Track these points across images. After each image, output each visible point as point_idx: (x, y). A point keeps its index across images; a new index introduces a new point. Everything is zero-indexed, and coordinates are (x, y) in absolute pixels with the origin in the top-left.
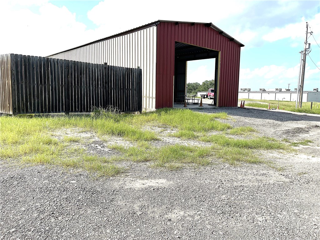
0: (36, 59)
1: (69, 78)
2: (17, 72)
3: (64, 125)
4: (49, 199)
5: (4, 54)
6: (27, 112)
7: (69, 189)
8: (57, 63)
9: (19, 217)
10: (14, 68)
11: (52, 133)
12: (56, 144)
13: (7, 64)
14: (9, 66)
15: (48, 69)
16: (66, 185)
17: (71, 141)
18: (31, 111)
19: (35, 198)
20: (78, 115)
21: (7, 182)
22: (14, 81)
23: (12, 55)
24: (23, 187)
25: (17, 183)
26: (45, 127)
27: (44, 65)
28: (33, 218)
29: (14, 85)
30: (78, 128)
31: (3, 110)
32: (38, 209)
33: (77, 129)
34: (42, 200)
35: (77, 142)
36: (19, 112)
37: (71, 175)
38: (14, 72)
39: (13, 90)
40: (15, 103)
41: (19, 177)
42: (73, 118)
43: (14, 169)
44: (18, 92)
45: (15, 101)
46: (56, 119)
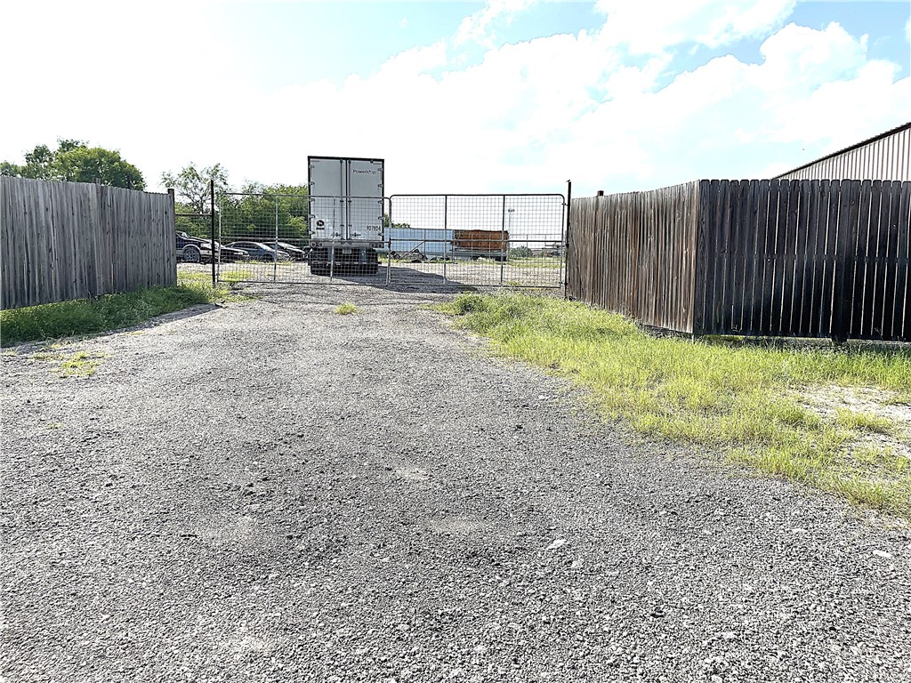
0: (762, 188)
1: (854, 235)
2: (712, 224)
3: (833, 377)
4: (817, 585)
5: (684, 183)
6: (727, 330)
7: (871, 573)
8: (822, 192)
9: (740, 607)
10: (706, 218)
11: (798, 395)
12: (814, 427)
13: (690, 208)
14: (694, 211)
15: (793, 212)
16: (861, 557)
17: (860, 426)
18: (738, 329)
19: (776, 568)
20: (879, 349)
21: (699, 504)
22: (704, 248)
23: (703, 182)
24: (739, 528)
25: (722, 514)
26: (778, 376)
27: (784, 201)
28: (778, 623)
29: (703, 259)
30: (878, 388)
31: (671, 322)
32: (789, 604)
33: (875, 391)
34: (796, 580)
35: (880, 432)
36: (709, 330)
37: (874, 531)
38: (705, 227)
39: (699, 272)
40: (701, 305)
41: (727, 499)
42: (864, 359)
43: (710, 476)
44: (710, 278)
45: (702, 301)
46: (809, 356)
